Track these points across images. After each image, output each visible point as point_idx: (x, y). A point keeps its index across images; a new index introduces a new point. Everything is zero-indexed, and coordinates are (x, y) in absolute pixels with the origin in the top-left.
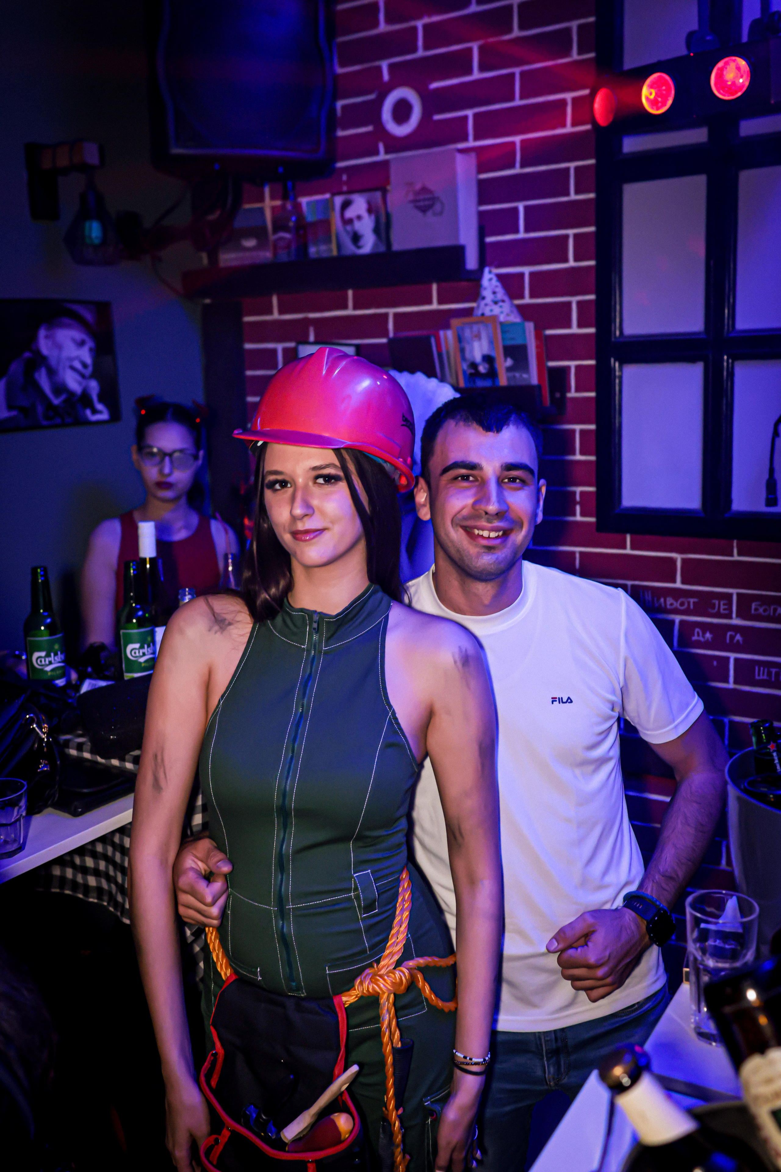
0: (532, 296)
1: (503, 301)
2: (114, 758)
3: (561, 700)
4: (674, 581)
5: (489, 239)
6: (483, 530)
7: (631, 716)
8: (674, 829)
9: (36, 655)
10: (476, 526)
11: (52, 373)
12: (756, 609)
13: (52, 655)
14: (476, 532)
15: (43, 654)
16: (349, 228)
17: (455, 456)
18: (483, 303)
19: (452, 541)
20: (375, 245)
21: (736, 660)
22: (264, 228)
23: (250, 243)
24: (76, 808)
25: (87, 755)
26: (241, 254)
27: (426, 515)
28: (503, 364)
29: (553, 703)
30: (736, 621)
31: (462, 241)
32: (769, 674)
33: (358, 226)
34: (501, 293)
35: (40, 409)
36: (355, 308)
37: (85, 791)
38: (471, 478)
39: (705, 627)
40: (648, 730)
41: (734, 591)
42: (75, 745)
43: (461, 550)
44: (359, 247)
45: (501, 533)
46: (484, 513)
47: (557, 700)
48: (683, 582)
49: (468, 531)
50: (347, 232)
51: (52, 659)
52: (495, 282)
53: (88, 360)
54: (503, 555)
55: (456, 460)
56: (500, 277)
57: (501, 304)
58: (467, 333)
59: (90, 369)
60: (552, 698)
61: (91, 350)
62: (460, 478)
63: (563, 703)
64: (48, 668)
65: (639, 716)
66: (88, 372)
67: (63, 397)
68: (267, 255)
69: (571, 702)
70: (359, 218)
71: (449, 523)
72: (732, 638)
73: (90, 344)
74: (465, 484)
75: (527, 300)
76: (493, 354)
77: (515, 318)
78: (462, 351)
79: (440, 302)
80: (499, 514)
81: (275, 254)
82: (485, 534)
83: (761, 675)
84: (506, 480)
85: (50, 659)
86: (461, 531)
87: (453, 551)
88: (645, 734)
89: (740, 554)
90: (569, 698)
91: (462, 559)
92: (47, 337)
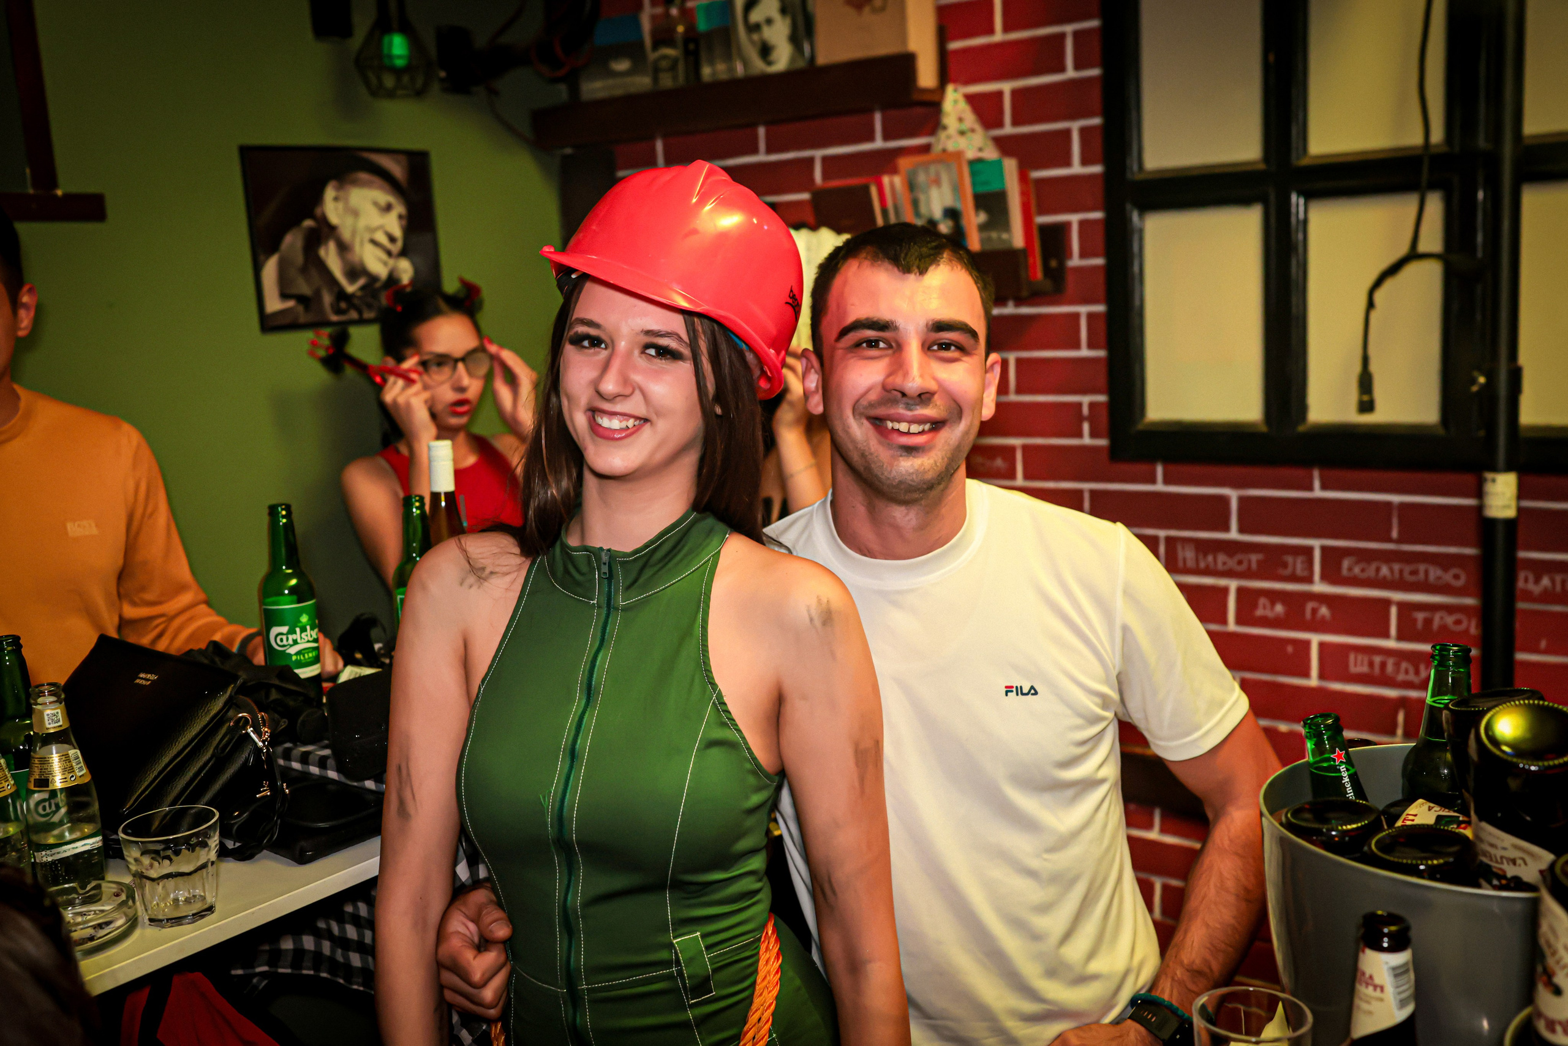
0: (1016, 122)
1: (973, 131)
2: (368, 779)
3: (1020, 691)
4: (1226, 528)
5: (954, 45)
6: (899, 421)
7: (1137, 718)
8: (1203, 898)
9: (275, 630)
10: (889, 415)
11: (343, 248)
12: (1350, 569)
13: (298, 630)
14: (890, 425)
15: (284, 629)
16: (755, 37)
17: (858, 311)
18: (942, 135)
19: (854, 441)
20: (793, 60)
21: (1322, 645)
22: (641, 44)
23: (622, 65)
24: (303, 851)
25: (332, 774)
26: (610, 82)
27: (817, 405)
28: (974, 220)
29: (1007, 695)
30: (1319, 587)
31: (913, 46)
32: (1371, 664)
33: (768, 33)
34: (970, 119)
35: (327, 299)
36: (770, 150)
37: (322, 825)
38: (882, 345)
39: (1274, 596)
40: (1161, 739)
41: (1316, 543)
42: (317, 758)
43: (867, 454)
44: (769, 63)
45: (927, 427)
46: (899, 395)
47: (1014, 689)
48: (1242, 530)
49: (877, 422)
50: (752, 42)
51: (297, 636)
52: (963, 105)
53: (397, 232)
54: (931, 461)
55: (859, 317)
56: (970, 99)
57: (969, 134)
58: (922, 178)
59: (400, 244)
60: (1006, 687)
61: (400, 217)
62: (864, 345)
63: (1023, 694)
64: (292, 651)
65: (1146, 719)
66: (396, 248)
67: (362, 282)
68: (643, 82)
69: (1036, 693)
70: (769, 21)
71: (849, 413)
72: (1314, 611)
73: (399, 209)
74: (873, 352)
75: (1008, 129)
76: (958, 206)
77: (991, 154)
78: (915, 203)
79: (886, 137)
80: (923, 396)
81: (656, 80)
82: (903, 427)
83: (1358, 665)
84: (935, 347)
85: (294, 637)
86: (866, 423)
87: (855, 458)
88: (1158, 746)
89: (1324, 487)
90: (1032, 688)
91: (868, 468)
92: (336, 199)
